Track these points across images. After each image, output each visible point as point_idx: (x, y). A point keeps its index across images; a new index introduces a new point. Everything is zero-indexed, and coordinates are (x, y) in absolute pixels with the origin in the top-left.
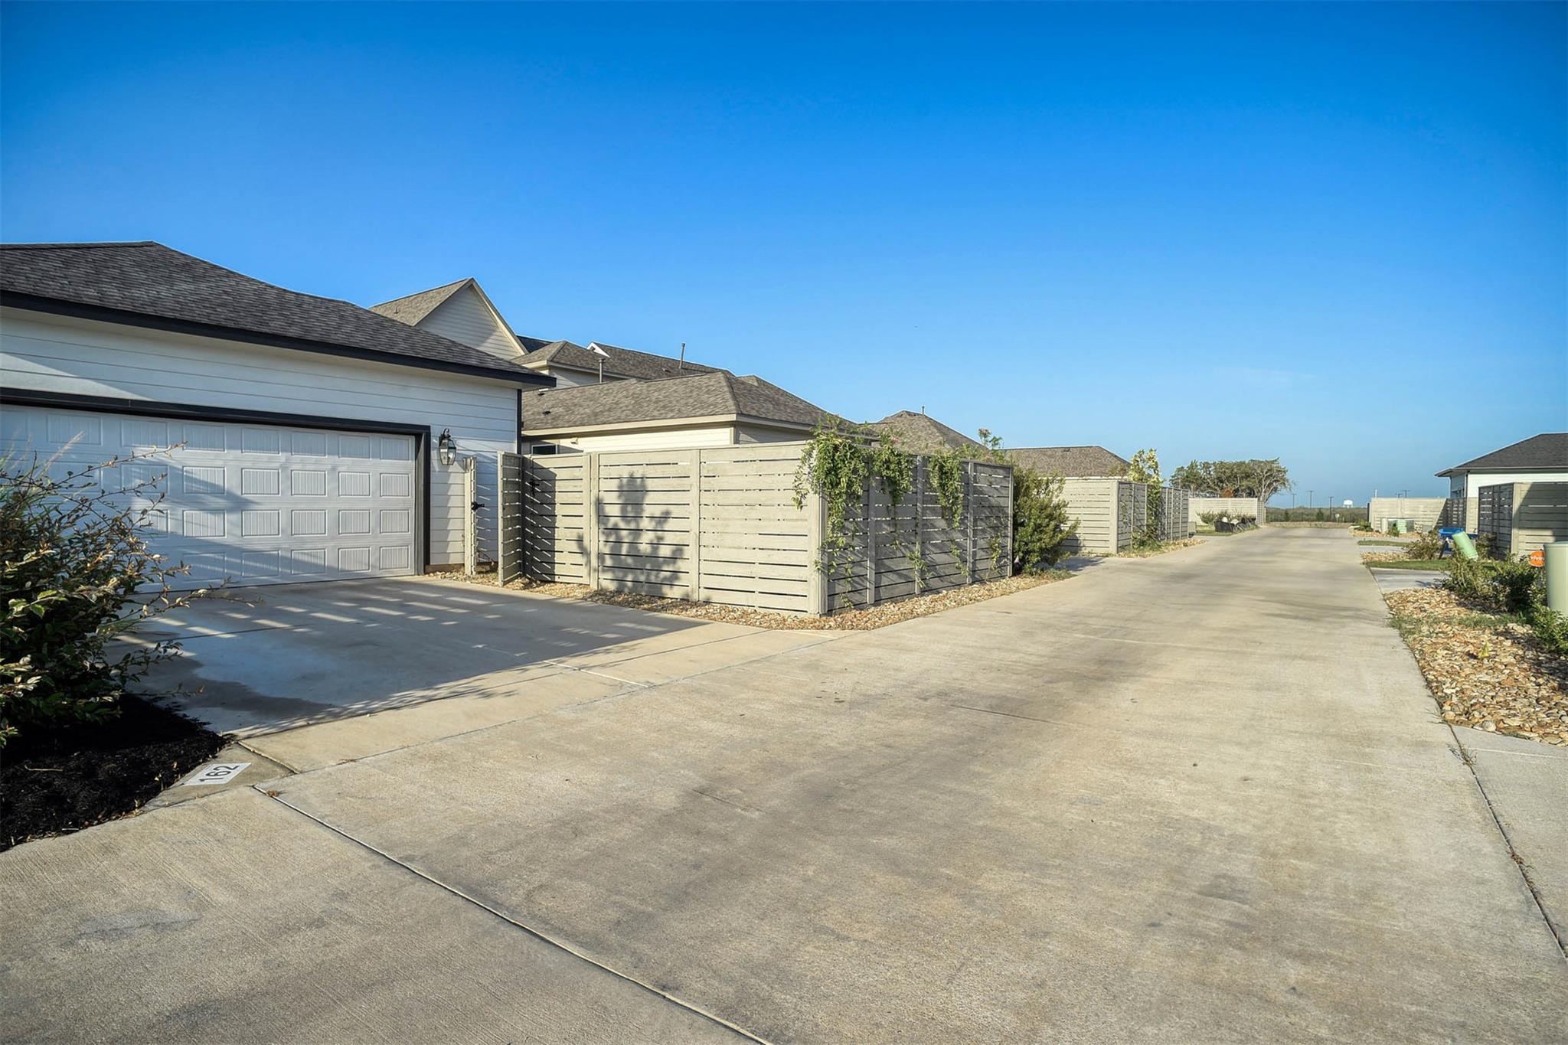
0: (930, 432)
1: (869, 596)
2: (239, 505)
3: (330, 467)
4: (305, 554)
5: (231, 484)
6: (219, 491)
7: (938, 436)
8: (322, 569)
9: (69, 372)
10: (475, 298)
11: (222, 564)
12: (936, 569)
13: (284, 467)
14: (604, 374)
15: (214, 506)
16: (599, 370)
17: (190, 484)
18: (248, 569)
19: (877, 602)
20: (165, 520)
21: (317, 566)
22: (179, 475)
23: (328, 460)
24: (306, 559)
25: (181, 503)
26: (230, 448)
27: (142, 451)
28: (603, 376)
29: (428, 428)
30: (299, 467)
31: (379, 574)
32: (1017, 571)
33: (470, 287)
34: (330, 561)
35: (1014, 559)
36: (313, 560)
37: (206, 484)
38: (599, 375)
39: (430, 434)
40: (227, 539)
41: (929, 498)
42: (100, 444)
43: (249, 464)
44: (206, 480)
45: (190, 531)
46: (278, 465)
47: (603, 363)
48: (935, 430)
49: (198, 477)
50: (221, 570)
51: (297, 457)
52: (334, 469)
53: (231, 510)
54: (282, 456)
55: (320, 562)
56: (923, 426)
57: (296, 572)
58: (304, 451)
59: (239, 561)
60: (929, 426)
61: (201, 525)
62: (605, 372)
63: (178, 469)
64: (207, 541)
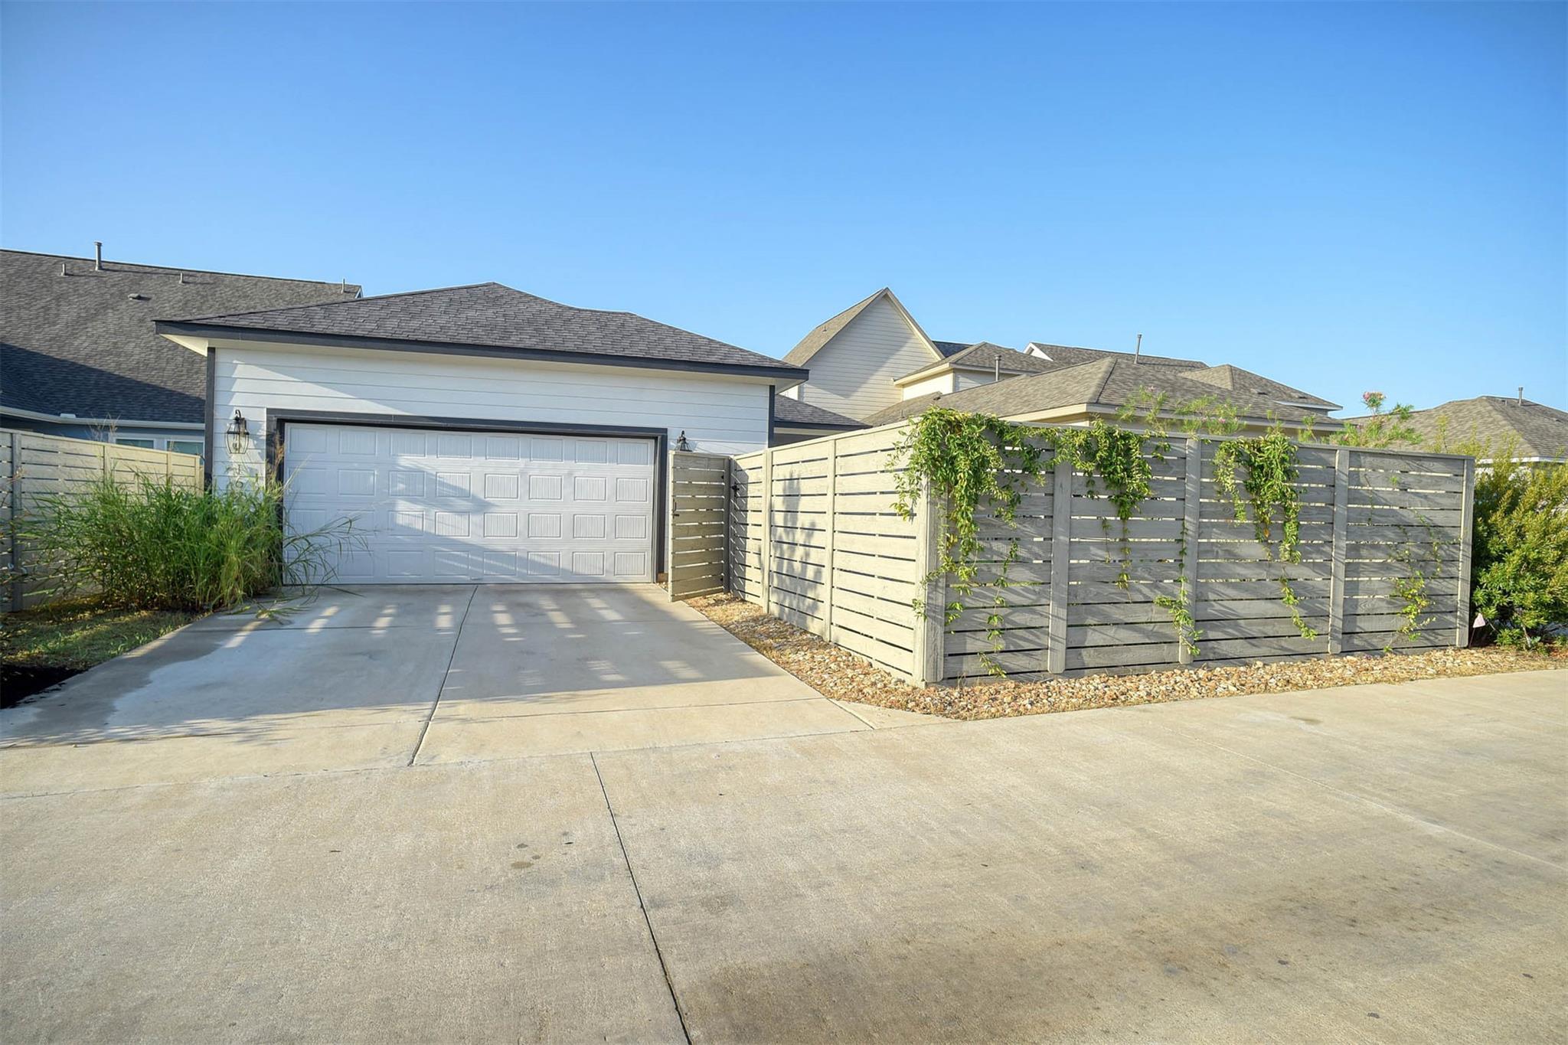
0: (1490, 420)
1: (1053, 660)
2: (482, 507)
3: (566, 472)
4: (540, 555)
5: (476, 490)
6: (465, 495)
7: (1504, 426)
8: (557, 571)
9: (352, 395)
10: (890, 307)
11: (466, 561)
12: (1238, 625)
13: (523, 473)
14: (1001, 371)
15: (463, 508)
16: (995, 368)
17: (441, 488)
18: (491, 567)
19: (1073, 671)
20: (421, 519)
21: (552, 568)
22: (434, 480)
23: (565, 466)
24: (542, 560)
25: (434, 506)
26: (477, 455)
27: (406, 461)
28: (1000, 374)
29: (665, 430)
30: (537, 472)
31: (614, 579)
32: (1481, 639)
33: (885, 296)
34: (565, 564)
35: (1472, 618)
36: (549, 562)
37: (455, 488)
38: (995, 373)
39: (667, 436)
40: (472, 539)
41: (1221, 509)
42: (375, 454)
43: (491, 470)
44: (455, 485)
45: (443, 531)
46: (518, 470)
47: (999, 360)
48: (1500, 417)
49: (448, 482)
50: (466, 567)
51: (536, 463)
52: (570, 474)
53: (476, 512)
54: (522, 462)
55: (555, 564)
56: (1479, 413)
57: (532, 573)
58: (543, 457)
59: (480, 559)
60: (1489, 412)
61: (451, 525)
62: (1003, 369)
63: (432, 474)
64: (453, 540)
